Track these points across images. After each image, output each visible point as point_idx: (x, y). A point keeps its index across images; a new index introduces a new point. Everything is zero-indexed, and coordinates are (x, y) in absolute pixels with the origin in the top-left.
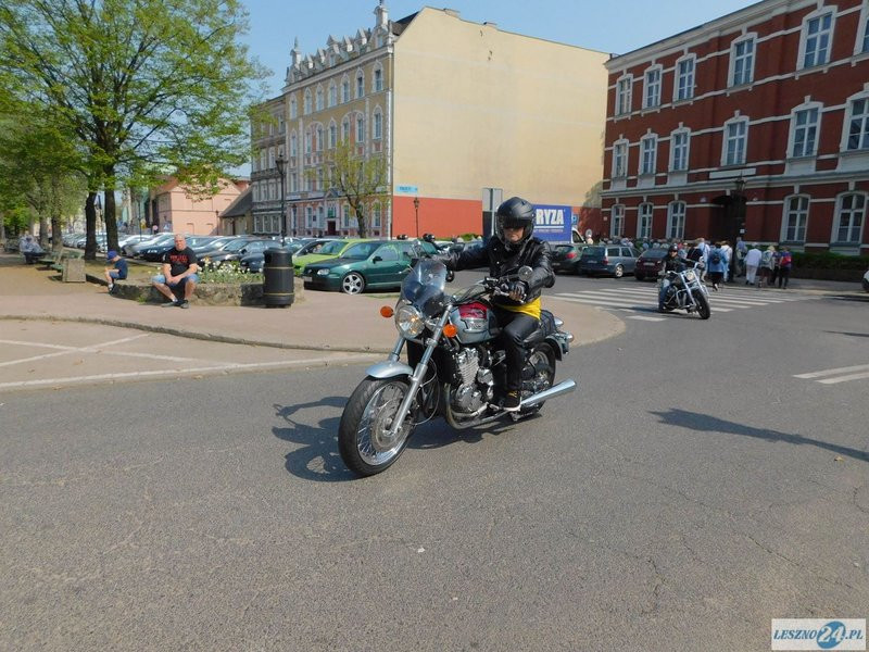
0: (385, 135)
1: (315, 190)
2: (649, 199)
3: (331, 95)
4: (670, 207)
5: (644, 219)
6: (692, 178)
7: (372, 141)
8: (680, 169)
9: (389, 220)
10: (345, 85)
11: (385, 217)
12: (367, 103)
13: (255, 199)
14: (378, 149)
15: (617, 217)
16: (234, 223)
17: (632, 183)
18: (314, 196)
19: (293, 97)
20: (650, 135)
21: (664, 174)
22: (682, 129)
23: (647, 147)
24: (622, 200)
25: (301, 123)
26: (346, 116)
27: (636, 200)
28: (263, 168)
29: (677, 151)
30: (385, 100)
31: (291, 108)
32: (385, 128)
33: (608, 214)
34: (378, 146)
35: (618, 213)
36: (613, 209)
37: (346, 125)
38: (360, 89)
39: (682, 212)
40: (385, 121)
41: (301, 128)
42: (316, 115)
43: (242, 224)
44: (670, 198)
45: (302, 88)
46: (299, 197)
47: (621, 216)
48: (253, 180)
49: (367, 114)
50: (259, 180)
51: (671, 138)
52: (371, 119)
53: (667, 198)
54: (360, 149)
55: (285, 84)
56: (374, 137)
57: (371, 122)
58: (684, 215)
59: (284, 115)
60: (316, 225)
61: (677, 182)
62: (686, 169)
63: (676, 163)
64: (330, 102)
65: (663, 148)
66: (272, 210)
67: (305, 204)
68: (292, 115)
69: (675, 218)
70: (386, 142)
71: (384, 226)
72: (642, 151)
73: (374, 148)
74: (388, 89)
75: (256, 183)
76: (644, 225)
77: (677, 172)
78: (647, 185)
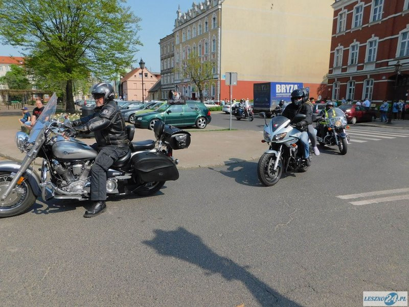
0: (217, 50)
1: (187, 78)
2: (354, 78)
3: (194, 31)
4: (365, 82)
5: (351, 89)
6: (378, 65)
7: (211, 53)
8: (372, 61)
9: (219, 92)
10: (200, 26)
11: (217, 90)
12: (209, 34)
13: (162, 83)
14: (214, 57)
15: (336, 89)
16: (153, 95)
17: (344, 70)
18: (186, 81)
19: (177, 34)
20: (356, 43)
21: (362, 64)
22: (374, 38)
23: (353, 50)
24: (338, 80)
25: (181, 46)
26: (200, 41)
27: (346, 79)
28: (165, 68)
29: (370, 51)
30: (218, 33)
31: (177, 38)
32: (217, 46)
33: (331, 87)
34: (214, 55)
35: (336, 87)
36: (334, 85)
37: (200, 46)
38: (206, 28)
39: (372, 85)
40: (217, 43)
41: (181, 48)
42: (187, 42)
43: (157, 95)
44: (366, 77)
45: (181, 29)
46: (180, 82)
47: (338, 88)
48: (161, 74)
49: (209, 40)
50: (164, 74)
51: (367, 44)
52: (211, 42)
53: (363, 78)
54: (206, 57)
55: (174, 27)
56: (212, 51)
57: (211, 44)
58: (372, 86)
59: (174, 42)
60: (187, 95)
61: (370, 68)
62: (375, 60)
63: (370, 58)
64: (193, 35)
65: (363, 50)
66: (168, 88)
67: (182, 85)
68: (177, 42)
69: (368, 87)
70: (217, 53)
71: (217, 95)
72: (351, 52)
73: (212, 57)
74: (218, 27)
75: (162, 76)
76: (350, 92)
77: (370, 62)
78: (352, 70)
